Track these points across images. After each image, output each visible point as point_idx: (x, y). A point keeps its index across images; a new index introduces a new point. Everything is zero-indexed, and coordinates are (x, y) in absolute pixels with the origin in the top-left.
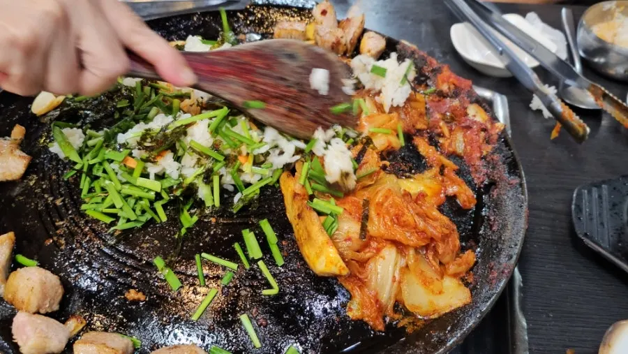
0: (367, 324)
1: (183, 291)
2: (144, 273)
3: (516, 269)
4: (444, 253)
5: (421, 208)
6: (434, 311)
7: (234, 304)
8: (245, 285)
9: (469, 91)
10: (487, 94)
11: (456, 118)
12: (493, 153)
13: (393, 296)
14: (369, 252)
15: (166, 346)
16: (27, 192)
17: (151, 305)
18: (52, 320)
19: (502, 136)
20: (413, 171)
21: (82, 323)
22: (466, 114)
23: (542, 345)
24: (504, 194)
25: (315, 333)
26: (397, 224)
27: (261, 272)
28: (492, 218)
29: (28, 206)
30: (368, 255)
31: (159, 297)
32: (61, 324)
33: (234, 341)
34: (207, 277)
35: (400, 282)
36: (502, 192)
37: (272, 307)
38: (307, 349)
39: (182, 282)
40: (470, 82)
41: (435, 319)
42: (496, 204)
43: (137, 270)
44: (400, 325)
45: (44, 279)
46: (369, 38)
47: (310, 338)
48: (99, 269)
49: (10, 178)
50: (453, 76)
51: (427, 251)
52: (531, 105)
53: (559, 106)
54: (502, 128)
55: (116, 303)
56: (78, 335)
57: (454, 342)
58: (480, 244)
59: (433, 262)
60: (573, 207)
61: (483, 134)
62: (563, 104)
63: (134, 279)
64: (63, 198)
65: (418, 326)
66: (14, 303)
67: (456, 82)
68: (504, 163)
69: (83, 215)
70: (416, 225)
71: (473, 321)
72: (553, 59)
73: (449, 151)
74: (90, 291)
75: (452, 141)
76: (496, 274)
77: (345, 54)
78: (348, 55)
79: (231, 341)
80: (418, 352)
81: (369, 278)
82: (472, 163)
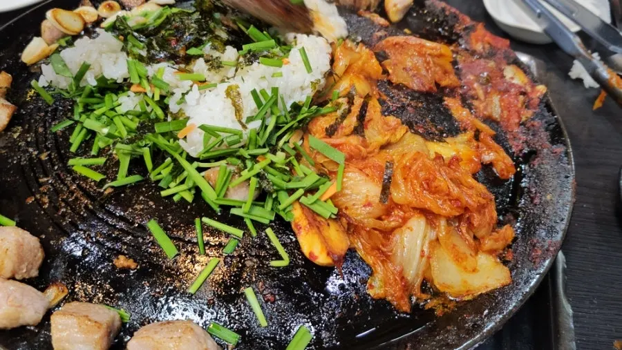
0: (389, 303)
1: (180, 259)
2: (136, 237)
4: (480, 225)
5: (455, 172)
6: (468, 292)
7: (238, 276)
8: (251, 255)
9: (506, 51)
10: (524, 58)
11: (493, 82)
12: (533, 119)
13: (420, 273)
14: (394, 220)
15: (158, 321)
16: (10, 145)
17: (142, 274)
18: (30, 288)
19: (544, 101)
20: (445, 135)
21: (63, 291)
22: (503, 77)
23: (584, 335)
24: (547, 164)
25: (330, 312)
26: (427, 190)
27: (270, 242)
28: (533, 190)
29: (10, 161)
30: (393, 224)
31: (152, 265)
32: (39, 293)
33: (237, 317)
34: (207, 244)
35: (429, 258)
36: (544, 162)
37: (281, 280)
38: (320, 330)
39: (179, 250)
40: (507, 42)
41: (468, 301)
42: (538, 175)
43: (128, 234)
44: (427, 307)
45: (21, 240)
47: (325, 318)
48: (85, 232)
50: (488, 34)
51: (460, 223)
52: (570, 74)
53: (605, 72)
54: (545, 91)
55: (103, 271)
56: (58, 305)
57: (491, 328)
58: (519, 219)
59: (466, 235)
61: (521, 98)
62: (610, 70)
63: (125, 244)
64: (49, 152)
65: (449, 309)
67: (491, 41)
68: (546, 130)
69: (70, 171)
70: (449, 191)
71: (514, 304)
72: (597, 24)
73: (484, 115)
74: (74, 256)
75: (487, 104)
76: (539, 253)
77: (368, 9)
78: (372, 10)
79: (233, 318)
80: (450, 337)
81: (393, 252)
82: (510, 130)
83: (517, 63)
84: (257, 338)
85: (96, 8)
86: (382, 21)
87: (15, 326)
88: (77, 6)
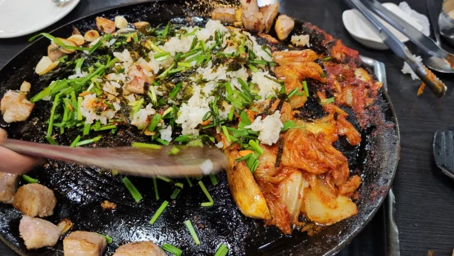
0: (278, 228)
2: (115, 189)
3: (391, 190)
4: (338, 178)
5: (321, 144)
6: (330, 220)
7: (181, 212)
8: (189, 199)
9: (356, 59)
10: (369, 61)
11: (347, 79)
12: (374, 105)
13: (298, 209)
14: (281, 176)
15: (131, 242)
16: (31, 130)
17: (120, 212)
18: (48, 222)
19: (381, 92)
20: (314, 117)
21: (69, 224)
22: (354, 76)
23: (409, 247)
24: (382, 135)
25: (240, 235)
26: (303, 157)
27: (201, 190)
28: (373, 152)
30: (281, 178)
31: (125, 206)
32: (55, 226)
33: (180, 239)
35: (304, 199)
36: (380, 133)
37: (208, 215)
38: (234, 247)
39: (143, 196)
40: (357, 52)
41: (330, 226)
42: (376, 142)
43: (110, 186)
44: (303, 231)
45: (42, 192)
46: (282, 19)
47: (237, 238)
48: (82, 186)
49: (19, 120)
50: (345, 47)
51: (325, 177)
52: (402, 70)
53: (424, 70)
54: (381, 86)
55: (95, 211)
56: (67, 233)
57: (343, 243)
58: (363, 172)
59: (330, 185)
60: (434, 145)
61: (366, 90)
62: (427, 69)
63: (108, 193)
64: (57, 135)
65: (317, 231)
66: (21, 209)
67: (346, 52)
68: (382, 112)
70: (318, 158)
71: (358, 228)
72: (419, 36)
73: (341, 102)
74: (76, 202)
75: (343, 95)
76: (376, 193)
77: (264, 31)
78: (267, 32)
79: (178, 239)
80: (317, 250)
81: (281, 195)
82: (358, 112)
83: (364, 66)
84: (193, 252)
85: (83, 35)
86: (273, 40)
87: (40, 247)
88: (70, 35)
